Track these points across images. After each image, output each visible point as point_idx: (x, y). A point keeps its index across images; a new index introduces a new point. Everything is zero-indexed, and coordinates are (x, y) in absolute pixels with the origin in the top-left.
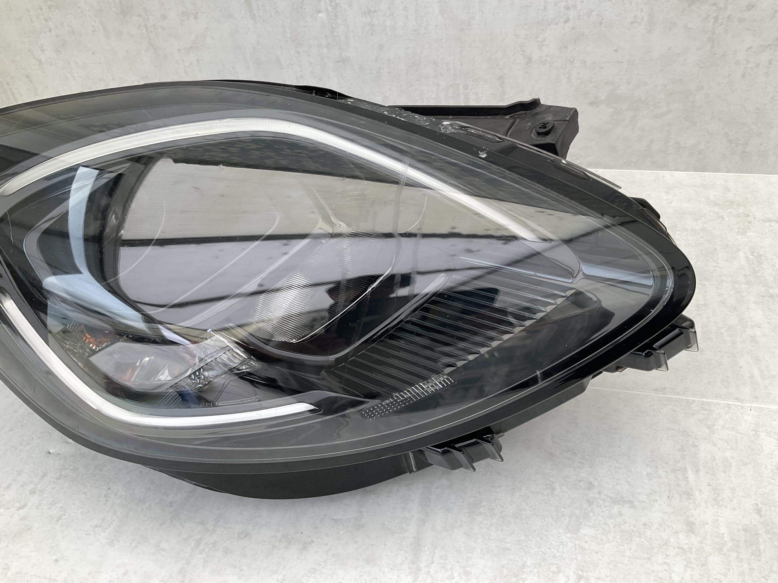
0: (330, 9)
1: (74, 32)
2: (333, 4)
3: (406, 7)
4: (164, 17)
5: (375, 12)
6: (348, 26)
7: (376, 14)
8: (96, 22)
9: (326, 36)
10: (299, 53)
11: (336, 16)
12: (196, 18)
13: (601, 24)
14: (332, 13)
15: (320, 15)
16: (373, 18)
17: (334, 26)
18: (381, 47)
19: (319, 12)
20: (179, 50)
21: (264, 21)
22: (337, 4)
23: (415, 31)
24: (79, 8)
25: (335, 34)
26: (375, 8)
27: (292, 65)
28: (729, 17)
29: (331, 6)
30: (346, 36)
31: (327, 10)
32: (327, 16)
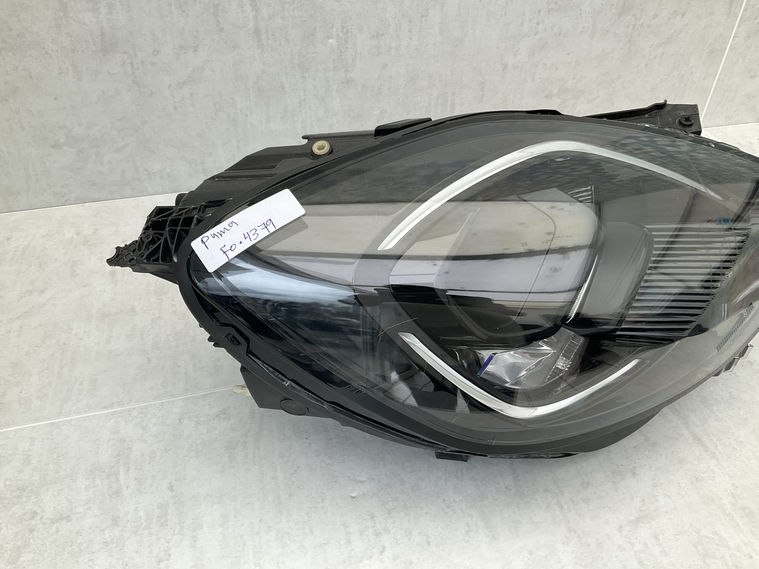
0: (341, 34)
1: (31, 77)
2: (344, 30)
3: (411, 29)
4: (156, 52)
5: (384, 35)
6: (357, 49)
7: (383, 36)
8: (65, 63)
9: (334, 60)
10: (305, 77)
11: (345, 41)
12: (196, 50)
13: (560, 35)
14: (343, 38)
15: (330, 41)
16: (380, 41)
17: (343, 50)
18: (385, 65)
19: (330, 38)
20: (170, 86)
21: (272, 50)
22: (349, 30)
23: (416, 49)
24: (44, 48)
25: (343, 57)
26: (383, 32)
27: (297, 90)
28: (642, 24)
29: (342, 31)
30: (353, 59)
31: (338, 36)
32: (337, 42)
